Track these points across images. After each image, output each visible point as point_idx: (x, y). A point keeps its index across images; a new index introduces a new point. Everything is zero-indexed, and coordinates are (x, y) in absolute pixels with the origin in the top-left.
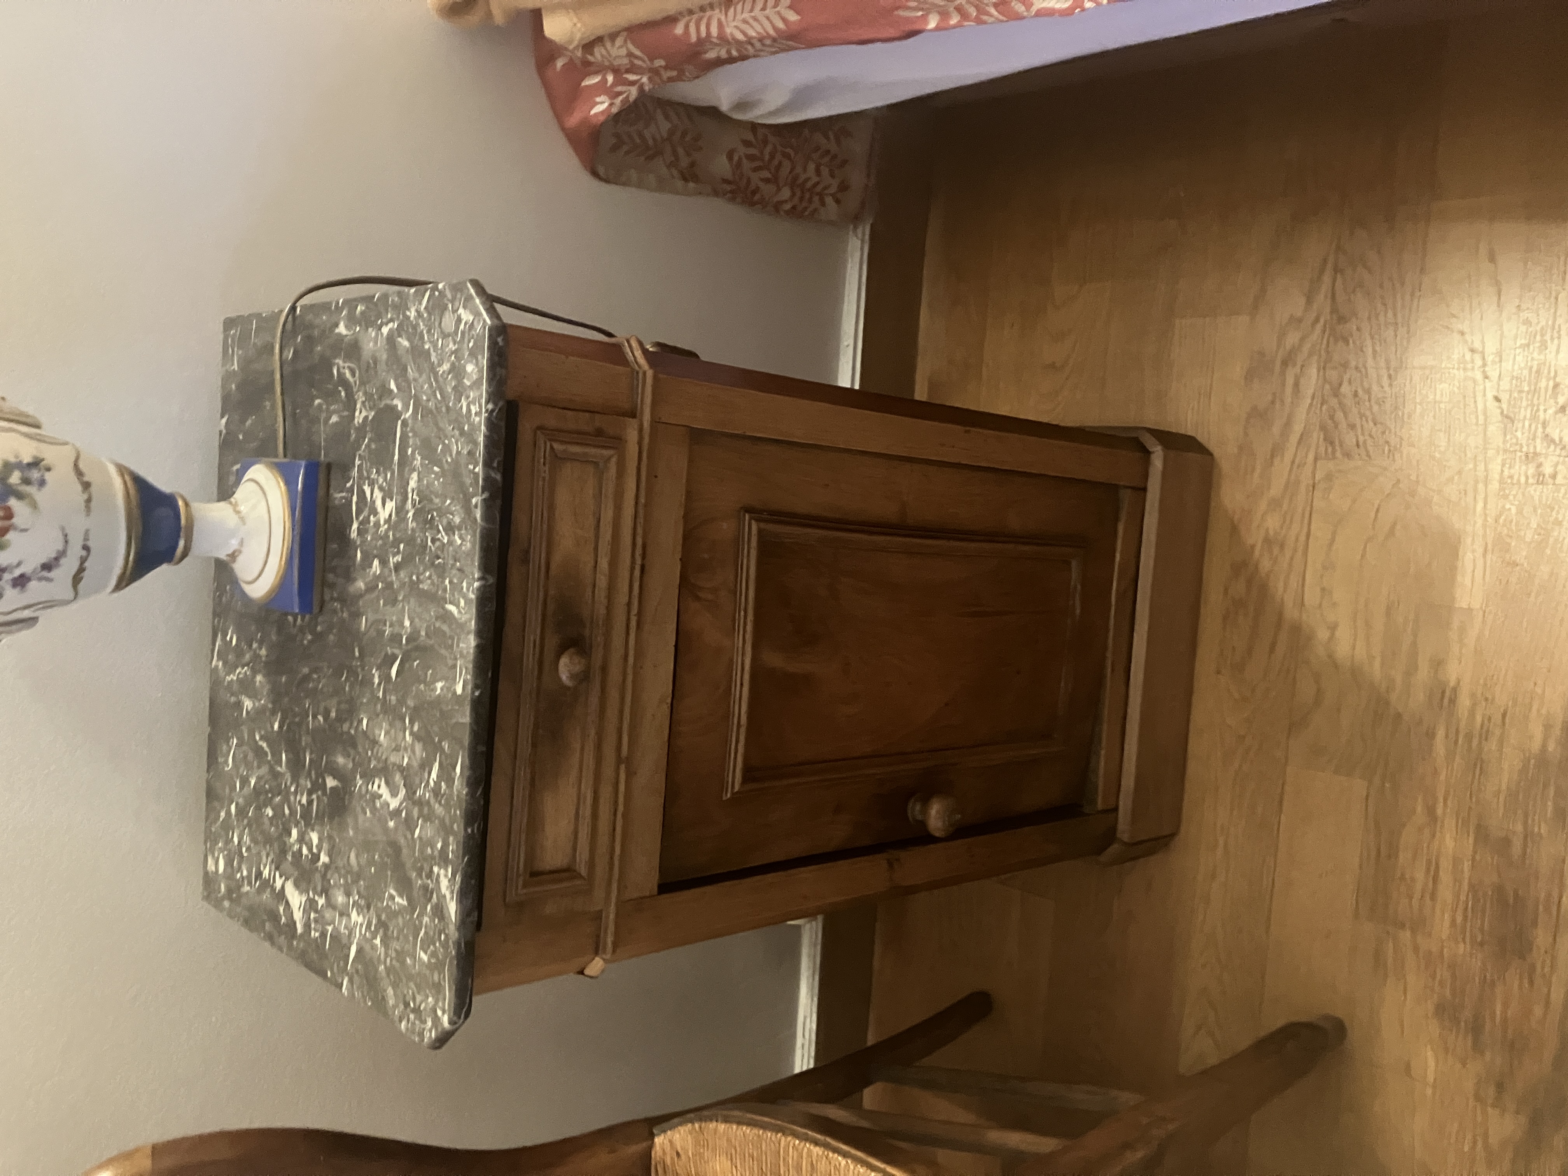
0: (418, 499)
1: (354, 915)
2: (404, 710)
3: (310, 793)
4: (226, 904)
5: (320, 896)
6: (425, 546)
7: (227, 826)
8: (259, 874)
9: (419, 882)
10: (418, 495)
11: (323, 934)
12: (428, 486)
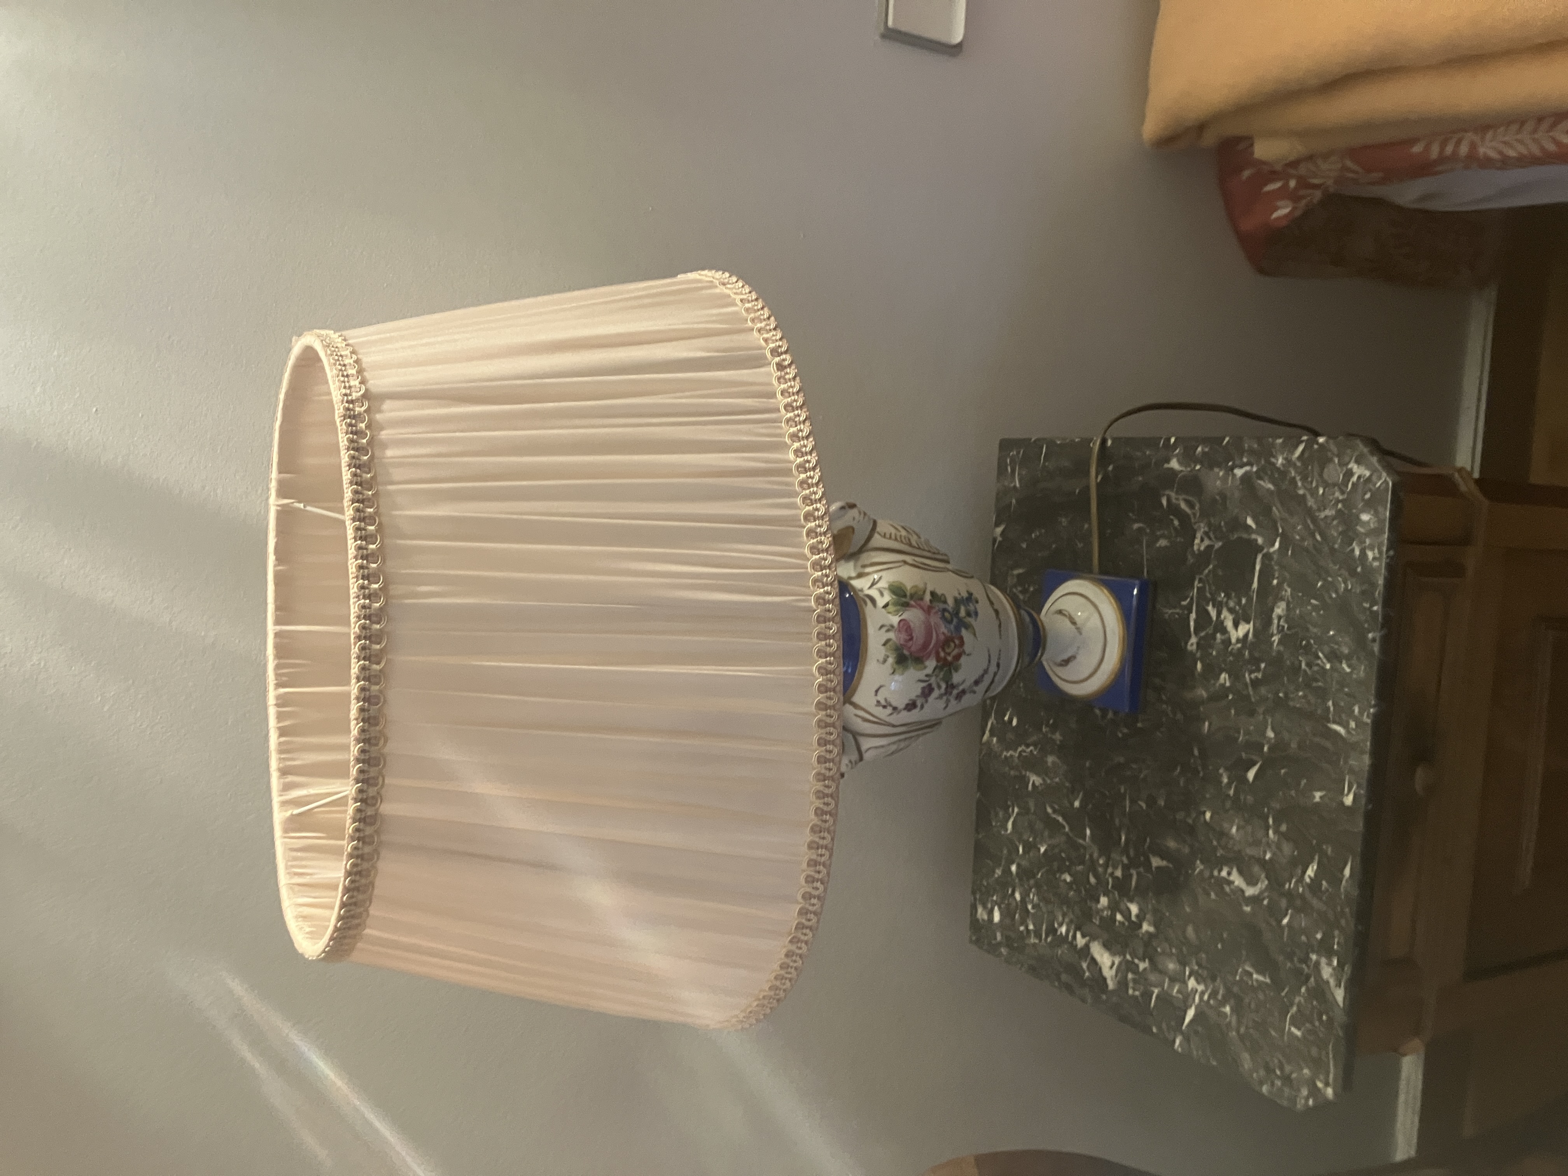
0: (1286, 626)
1: (1192, 983)
2: (1266, 810)
3: (1126, 868)
4: (1003, 950)
5: (1143, 959)
6: (1297, 669)
7: (1006, 882)
8: (1052, 931)
9: (1289, 965)
10: (1286, 621)
11: (1148, 995)
12: (1301, 616)
